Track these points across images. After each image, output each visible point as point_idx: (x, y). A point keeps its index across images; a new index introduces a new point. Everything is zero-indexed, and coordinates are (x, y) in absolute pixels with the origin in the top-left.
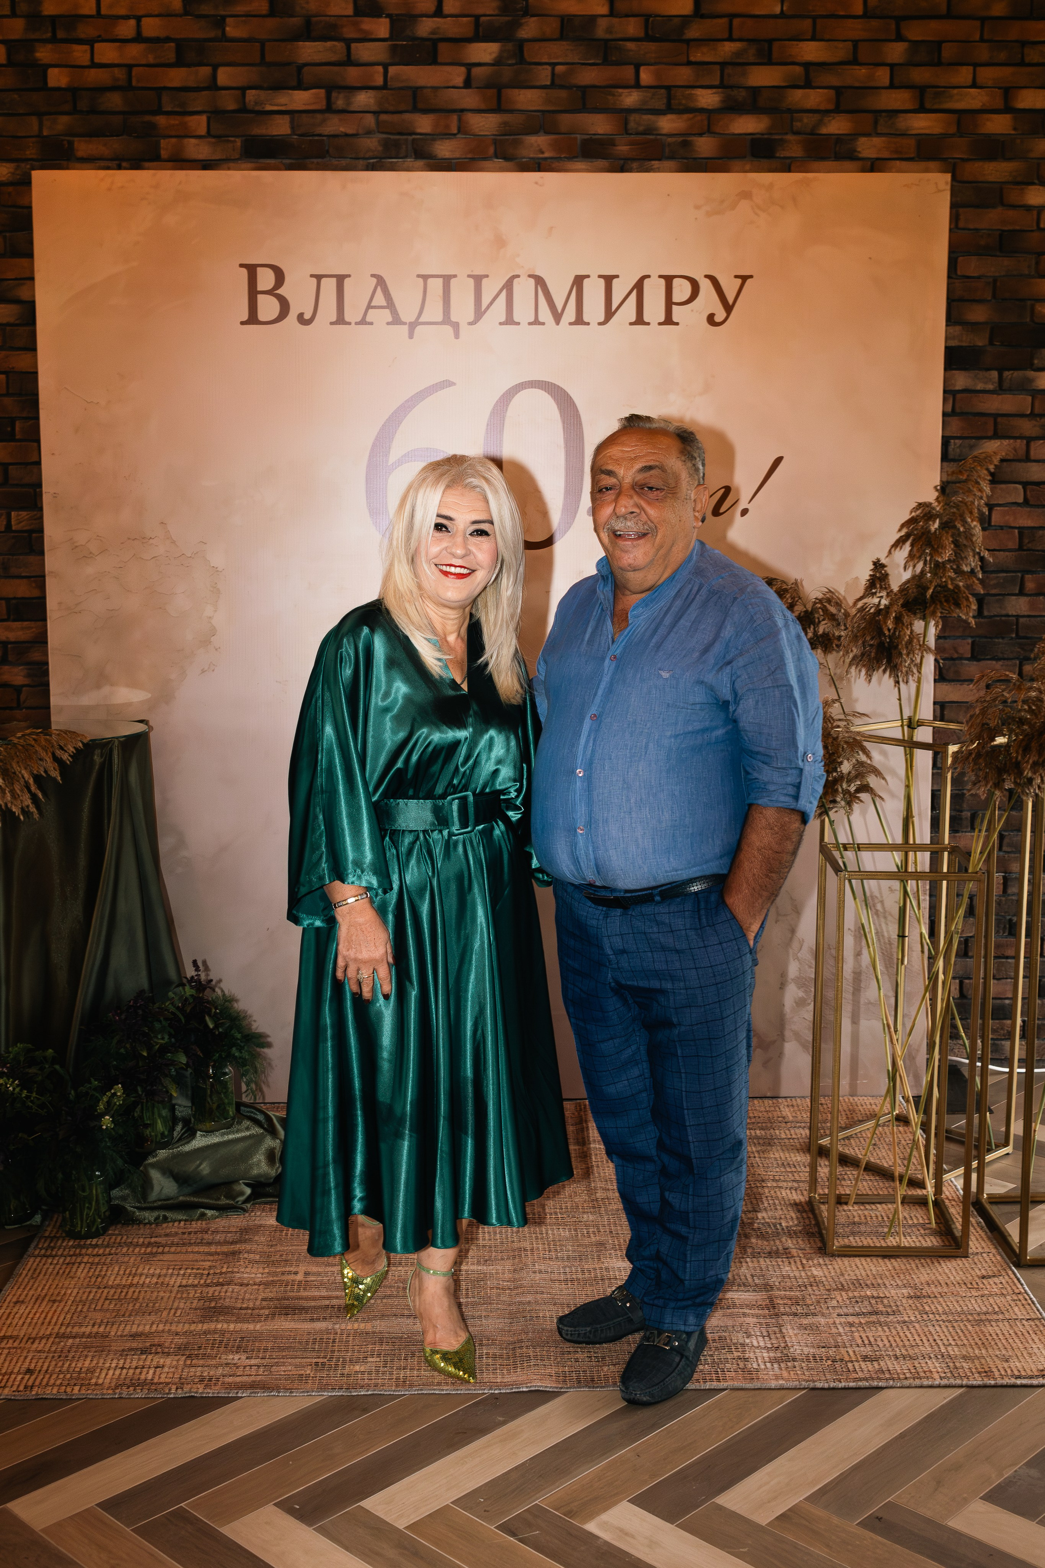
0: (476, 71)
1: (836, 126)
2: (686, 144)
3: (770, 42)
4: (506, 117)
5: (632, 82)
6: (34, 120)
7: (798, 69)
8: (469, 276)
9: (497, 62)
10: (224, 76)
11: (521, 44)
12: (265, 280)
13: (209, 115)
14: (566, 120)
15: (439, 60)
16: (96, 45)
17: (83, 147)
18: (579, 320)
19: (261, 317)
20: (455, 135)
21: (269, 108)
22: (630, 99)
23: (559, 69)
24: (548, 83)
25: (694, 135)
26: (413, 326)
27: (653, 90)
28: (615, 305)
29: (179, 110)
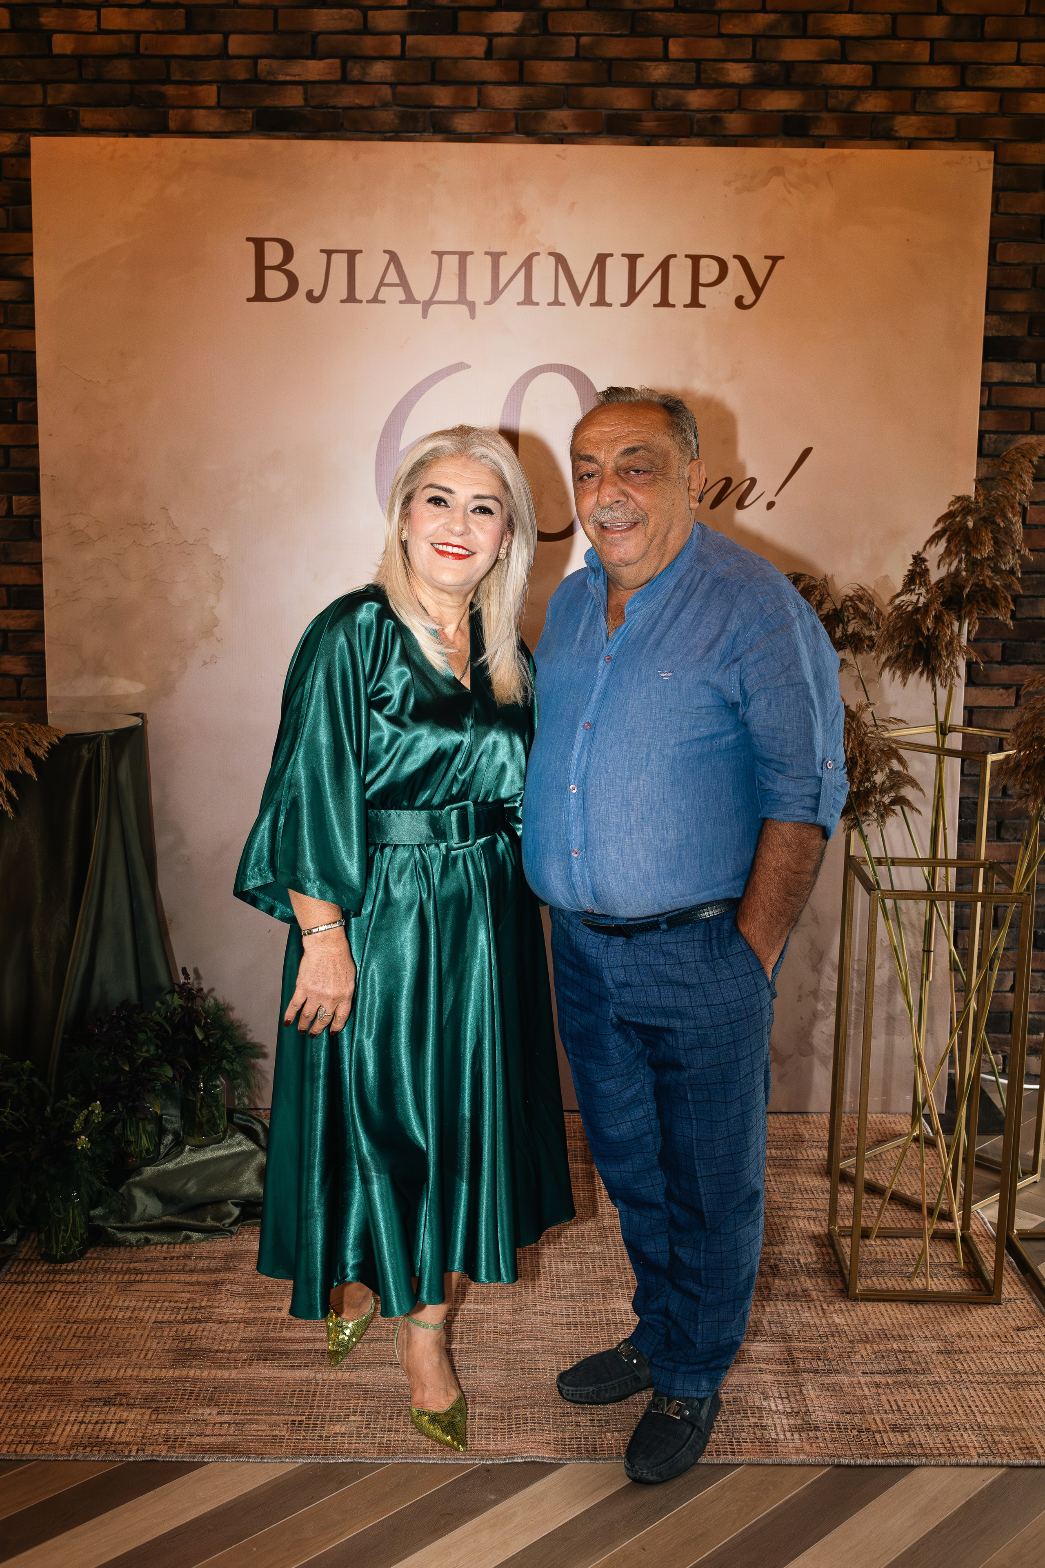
0: (497, 41)
1: (873, 103)
2: (716, 121)
3: (805, 14)
4: (530, 90)
5: (661, 55)
6: (38, 88)
7: (834, 44)
8: (487, 253)
9: (520, 32)
11: (545, 14)
12: (274, 254)
13: (219, 85)
14: (591, 94)
15: (461, 28)
16: (103, 10)
17: (88, 117)
18: (601, 301)
19: (269, 294)
20: (474, 108)
21: (281, 78)
22: (658, 72)
23: (584, 40)
24: (573, 55)
25: (725, 111)
26: (426, 306)
27: (681, 64)
28: (638, 286)
29: (186, 79)
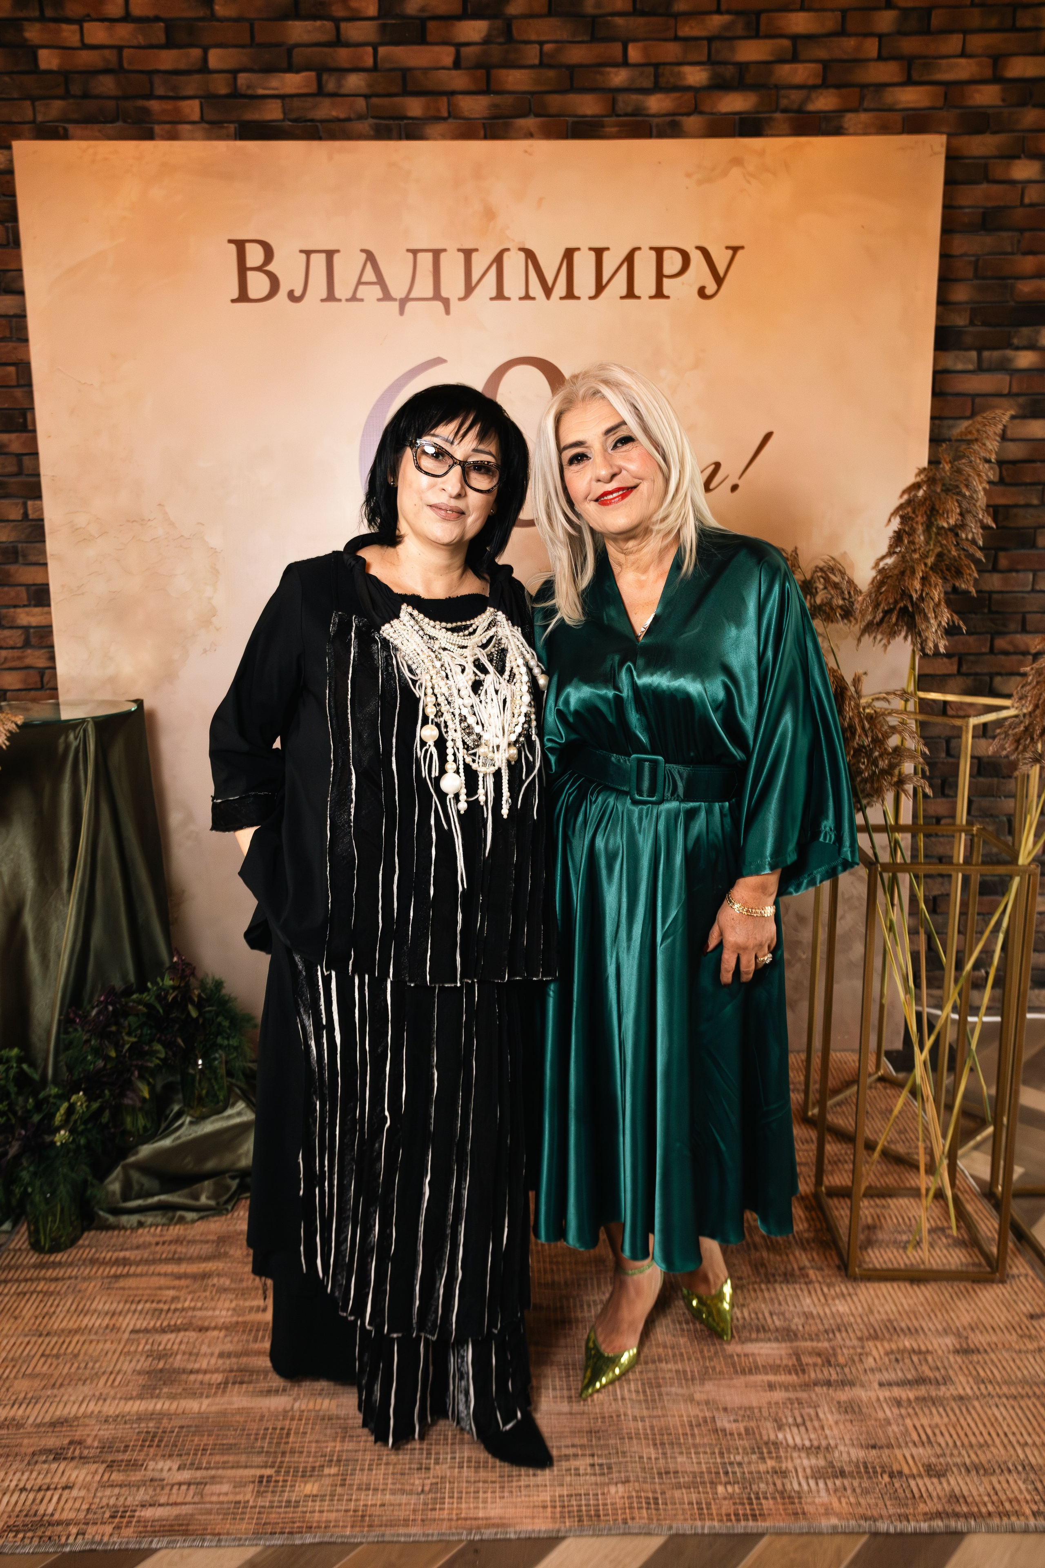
0: (465, 50)
1: (824, 102)
2: (675, 124)
3: (758, 15)
4: (496, 99)
5: (620, 59)
6: (28, 105)
7: (786, 42)
8: (459, 250)
9: (486, 41)
10: (216, 60)
11: (509, 22)
12: (255, 256)
13: (201, 100)
14: (555, 101)
15: (428, 40)
16: (86, 25)
17: (78, 131)
18: (570, 295)
19: (252, 294)
20: (445, 118)
21: (261, 92)
22: (619, 77)
23: (548, 47)
24: (537, 62)
25: (682, 114)
26: (403, 302)
27: (640, 68)
28: (605, 279)
29: (171, 94)
